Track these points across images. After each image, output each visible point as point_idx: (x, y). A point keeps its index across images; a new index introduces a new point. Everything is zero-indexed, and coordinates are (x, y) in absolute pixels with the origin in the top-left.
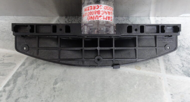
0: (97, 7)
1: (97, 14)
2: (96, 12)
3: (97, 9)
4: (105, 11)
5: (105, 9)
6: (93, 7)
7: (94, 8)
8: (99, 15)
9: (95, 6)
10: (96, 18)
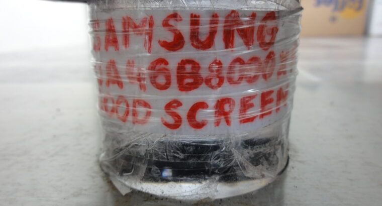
0: (201, 115)
1: (205, 58)
2: (208, 81)
3: (201, 105)
4: (142, 87)
5: (146, 105)
6: (235, 116)
7: (227, 108)
8: (188, 52)
9: (218, 123)
10: (213, 33)
